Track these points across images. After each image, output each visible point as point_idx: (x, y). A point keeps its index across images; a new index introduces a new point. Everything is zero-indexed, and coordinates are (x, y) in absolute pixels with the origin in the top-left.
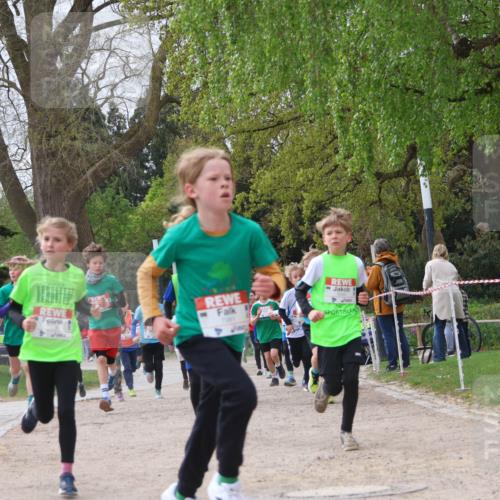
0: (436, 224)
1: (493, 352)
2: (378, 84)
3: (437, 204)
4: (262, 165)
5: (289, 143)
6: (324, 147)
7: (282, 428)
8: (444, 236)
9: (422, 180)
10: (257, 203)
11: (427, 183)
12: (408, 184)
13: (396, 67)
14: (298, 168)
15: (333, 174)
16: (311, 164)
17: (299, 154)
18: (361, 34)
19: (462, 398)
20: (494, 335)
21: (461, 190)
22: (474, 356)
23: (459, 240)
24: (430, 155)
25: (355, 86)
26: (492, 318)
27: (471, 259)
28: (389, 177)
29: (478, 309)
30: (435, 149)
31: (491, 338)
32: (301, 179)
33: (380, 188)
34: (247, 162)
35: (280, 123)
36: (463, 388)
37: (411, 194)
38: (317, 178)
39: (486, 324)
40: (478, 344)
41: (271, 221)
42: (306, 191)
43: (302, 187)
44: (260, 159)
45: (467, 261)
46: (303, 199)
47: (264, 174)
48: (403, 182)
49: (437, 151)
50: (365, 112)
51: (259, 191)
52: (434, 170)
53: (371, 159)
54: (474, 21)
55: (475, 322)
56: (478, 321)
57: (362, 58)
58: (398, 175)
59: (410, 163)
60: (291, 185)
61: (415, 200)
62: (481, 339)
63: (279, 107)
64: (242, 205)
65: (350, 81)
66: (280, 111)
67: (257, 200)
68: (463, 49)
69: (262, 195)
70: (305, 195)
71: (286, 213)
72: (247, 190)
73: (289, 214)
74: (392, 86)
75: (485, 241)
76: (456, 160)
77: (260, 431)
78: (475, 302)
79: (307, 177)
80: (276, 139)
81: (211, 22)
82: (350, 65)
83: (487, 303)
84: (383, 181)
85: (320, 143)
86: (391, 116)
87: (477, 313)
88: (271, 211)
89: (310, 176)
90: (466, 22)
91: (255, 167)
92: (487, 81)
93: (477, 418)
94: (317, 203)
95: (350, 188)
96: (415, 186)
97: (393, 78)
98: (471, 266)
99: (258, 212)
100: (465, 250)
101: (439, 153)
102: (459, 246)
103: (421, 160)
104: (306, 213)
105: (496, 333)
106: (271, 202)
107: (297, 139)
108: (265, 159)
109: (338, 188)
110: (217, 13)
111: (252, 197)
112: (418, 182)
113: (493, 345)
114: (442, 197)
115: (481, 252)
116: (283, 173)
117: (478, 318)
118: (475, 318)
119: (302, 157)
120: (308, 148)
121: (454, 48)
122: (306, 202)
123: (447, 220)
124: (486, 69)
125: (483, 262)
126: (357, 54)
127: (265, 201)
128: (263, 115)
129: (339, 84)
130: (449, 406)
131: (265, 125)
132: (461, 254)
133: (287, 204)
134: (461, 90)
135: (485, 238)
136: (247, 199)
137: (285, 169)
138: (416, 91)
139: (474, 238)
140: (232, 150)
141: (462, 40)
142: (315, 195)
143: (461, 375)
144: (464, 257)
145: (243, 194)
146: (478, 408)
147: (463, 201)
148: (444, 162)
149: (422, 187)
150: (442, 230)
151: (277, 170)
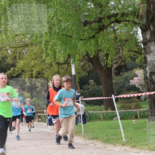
0: (76, 80)
1: (93, 122)
2: (58, 33)
3: (77, 73)
4: (20, 59)
5: (29, 52)
6: (41, 54)
7: (23, 146)
8: (79, 84)
9: (72, 65)
10: (18, 71)
11: (74, 66)
12: (68, 66)
13: (64, 29)
14: (32, 60)
15: (43, 63)
16: (36, 59)
17: (32, 55)
18: (53, 17)
19: (83, 137)
20: (94, 117)
21: (85, 69)
22: (87, 123)
23: (84, 85)
24: (75, 57)
25: (50, 34)
26: (93, 111)
27: (87, 92)
28: (62, 64)
29: (89, 108)
30: (76, 56)
31: (93, 118)
32: (33, 64)
33: (59, 68)
34: (15, 57)
35: (26, 45)
36: (83, 134)
37: (69, 70)
38: (38, 64)
39: (92, 113)
40: (89, 119)
41: (22, 77)
42: (34, 68)
43: (33, 66)
44: (19, 57)
45: (86, 92)
46: (33, 70)
47: (21, 62)
48: (66, 66)
49: (77, 56)
50: (54, 43)
51: (19, 67)
52: (76, 62)
53: (55, 58)
54: (89, 15)
55: (88, 112)
56: (89, 112)
57: (53, 25)
58: (64, 63)
59: (69, 60)
60: (29, 66)
61: (70, 72)
62: (90, 118)
63: (26, 40)
64: (13, 72)
65: (49, 32)
66: (26, 41)
67: (18, 70)
68: (86, 24)
69: (20, 69)
70: (34, 69)
71: (28, 74)
72: (15, 67)
73: (28, 75)
74: (63, 34)
75: (92, 86)
76: (83, 59)
77: (16, 147)
78: (89, 106)
79: (35, 63)
80: (25, 50)
81: (4, 11)
82: (49, 27)
83: (92, 106)
84: (60, 65)
85: (39, 52)
86: (62, 44)
87: (89, 109)
88: (22, 74)
89: (36, 63)
90: (87, 15)
91: (17, 59)
92: (93, 34)
93: (87, 144)
94: (38, 72)
95: (49, 67)
96: (70, 68)
97: (63, 32)
98: (87, 94)
99: (18, 74)
100: (86, 88)
101: (78, 57)
102: (84, 87)
103: (72, 59)
104: (34, 75)
105: (95, 116)
106: (23, 71)
107: (32, 50)
108: (21, 57)
109: (45, 67)
110: (5, 8)
111: (16, 69)
112: (71, 66)
113: (94, 120)
114: (79, 71)
115: (91, 89)
116: (27, 61)
117: (89, 111)
118: (88, 111)
119: (33, 57)
120: (35, 54)
121: (83, 23)
122: (34, 71)
123: (80, 79)
124: (93, 30)
125: (91, 93)
126: (51, 24)
127: (20, 71)
128: (21, 42)
129: (46, 33)
130: (78, 140)
131: (21, 46)
132: (84, 90)
133: (28, 72)
134: (85, 37)
135: (92, 85)
136: (14, 70)
137: (27, 60)
138: (70, 36)
139: (89, 85)
140: (10, 53)
141: (85, 21)
142: (37, 69)
143: (83, 130)
144: (85, 91)
145: (13, 68)
146: (88, 141)
147: (85, 73)
148: (79, 60)
149: (72, 68)
150: (79, 82)
151: (25, 60)
